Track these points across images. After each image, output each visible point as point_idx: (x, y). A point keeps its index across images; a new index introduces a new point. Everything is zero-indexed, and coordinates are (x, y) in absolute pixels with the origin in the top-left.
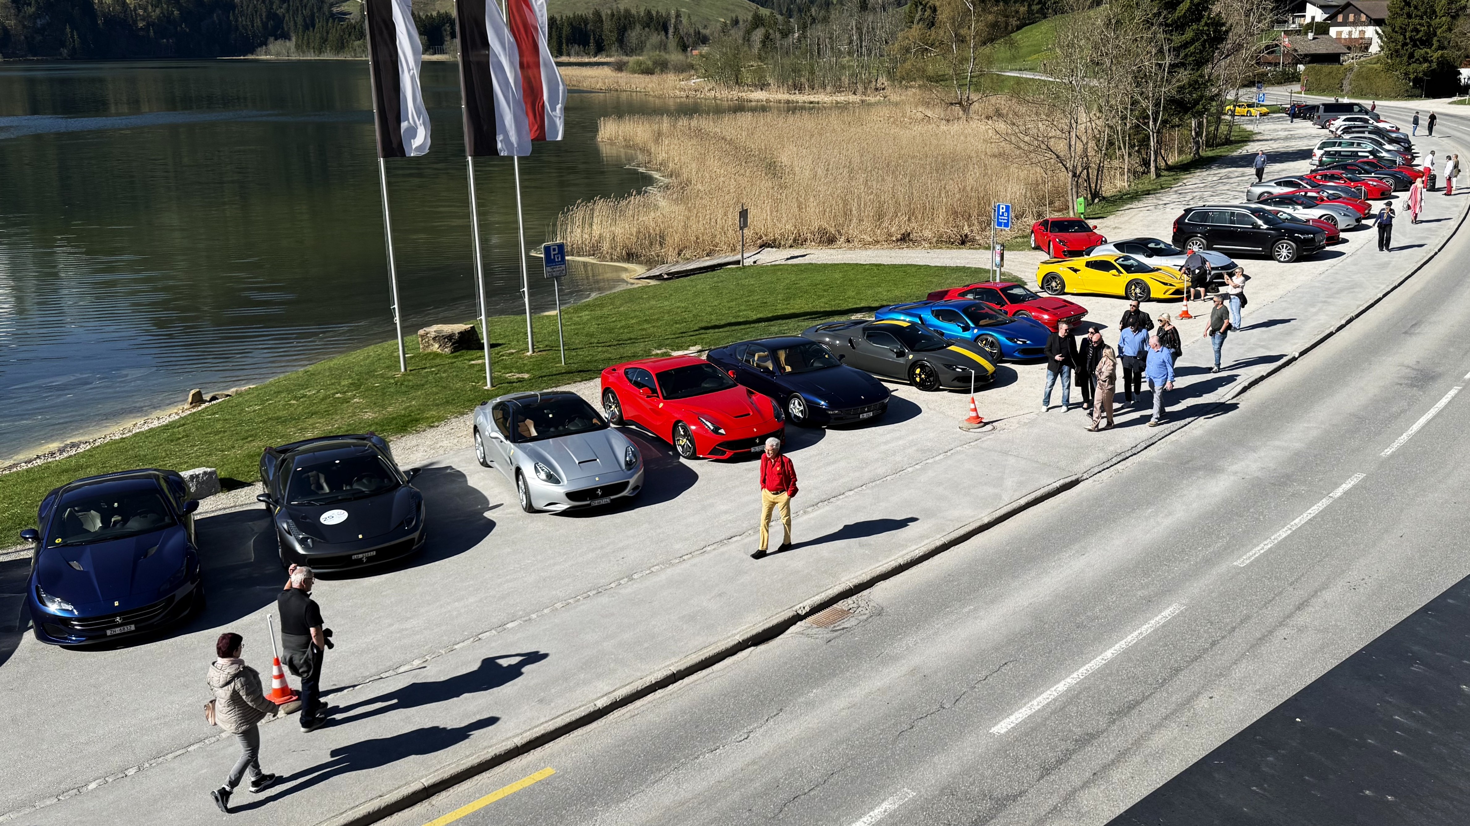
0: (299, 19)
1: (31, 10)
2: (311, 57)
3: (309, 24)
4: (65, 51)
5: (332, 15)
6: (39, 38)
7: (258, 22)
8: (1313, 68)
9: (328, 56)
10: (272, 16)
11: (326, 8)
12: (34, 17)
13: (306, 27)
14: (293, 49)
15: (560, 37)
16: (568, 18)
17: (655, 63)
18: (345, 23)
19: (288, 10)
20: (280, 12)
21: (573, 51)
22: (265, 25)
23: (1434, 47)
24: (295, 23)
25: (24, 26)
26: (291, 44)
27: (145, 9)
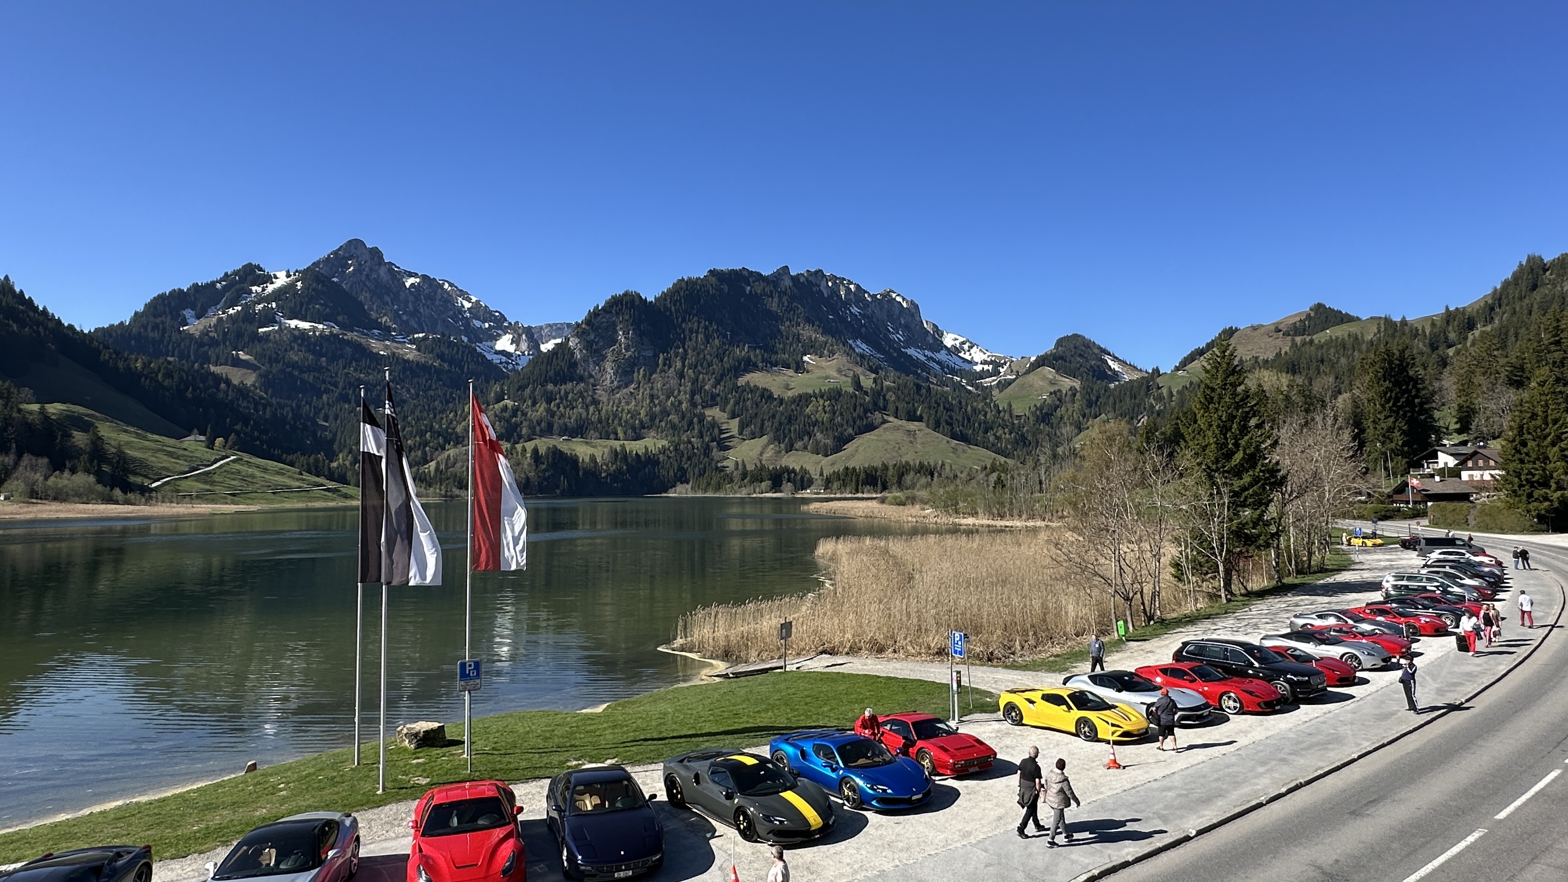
0: (697, 471)
1: (544, 467)
2: (700, 494)
3: (702, 474)
4: (558, 491)
5: (717, 468)
6: (545, 483)
7: (671, 473)
8: (1439, 506)
9: (710, 494)
10: (681, 468)
11: (713, 464)
13: (700, 475)
14: (689, 490)
15: (857, 481)
16: (864, 468)
17: (907, 498)
18: (722, 474)
19: (690, 465)
20: (685, 466)
21: (866, 490)
22: (675, 475)
23: (1552, 489)
24: (694, 474)
25: (539, 477)
26: (689, 486)
27: (607, 466)
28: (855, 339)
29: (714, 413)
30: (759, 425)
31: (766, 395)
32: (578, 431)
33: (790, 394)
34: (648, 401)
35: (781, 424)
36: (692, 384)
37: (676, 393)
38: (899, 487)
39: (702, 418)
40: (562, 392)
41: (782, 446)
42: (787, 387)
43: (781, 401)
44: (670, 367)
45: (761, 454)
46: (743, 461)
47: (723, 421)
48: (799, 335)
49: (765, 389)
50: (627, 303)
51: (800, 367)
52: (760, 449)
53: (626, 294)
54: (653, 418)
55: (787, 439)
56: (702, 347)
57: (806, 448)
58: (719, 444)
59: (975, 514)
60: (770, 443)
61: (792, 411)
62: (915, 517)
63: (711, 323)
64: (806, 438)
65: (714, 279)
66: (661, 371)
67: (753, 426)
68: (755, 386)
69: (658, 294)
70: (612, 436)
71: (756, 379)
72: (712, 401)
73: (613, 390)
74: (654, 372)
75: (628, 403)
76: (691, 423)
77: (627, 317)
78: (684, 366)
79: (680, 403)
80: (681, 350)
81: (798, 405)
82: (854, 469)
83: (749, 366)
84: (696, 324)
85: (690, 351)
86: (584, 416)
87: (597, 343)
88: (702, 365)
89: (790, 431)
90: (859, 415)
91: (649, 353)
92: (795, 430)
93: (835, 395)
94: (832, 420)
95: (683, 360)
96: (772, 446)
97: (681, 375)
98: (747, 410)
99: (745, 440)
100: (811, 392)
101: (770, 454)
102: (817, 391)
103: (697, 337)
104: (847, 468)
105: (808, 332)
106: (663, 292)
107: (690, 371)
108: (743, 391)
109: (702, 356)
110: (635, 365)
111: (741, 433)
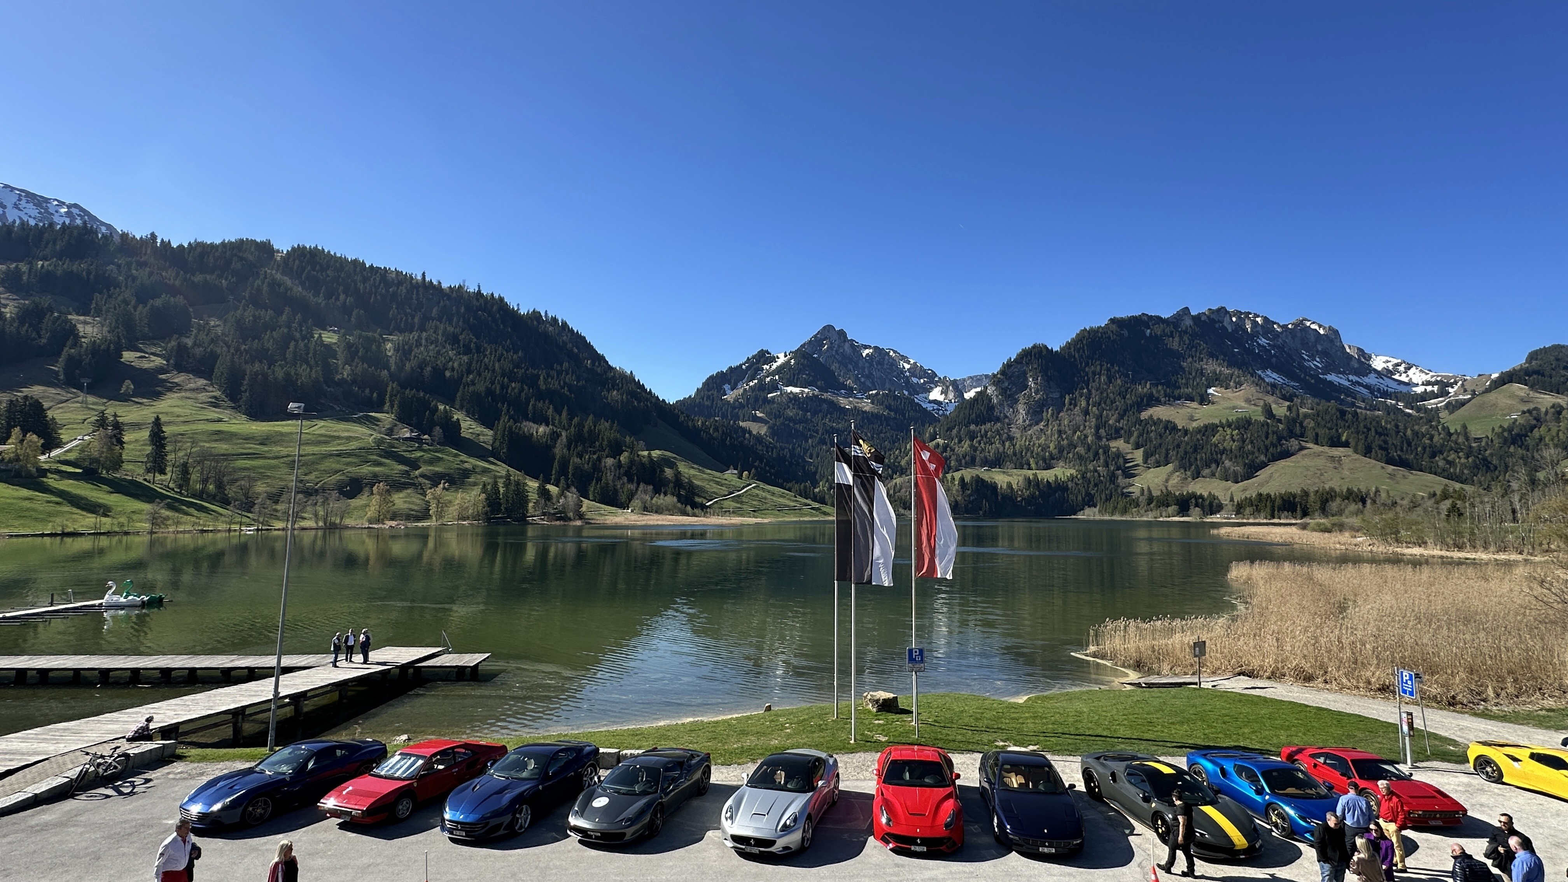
0: (1103, 496)
2: (1107, 517)
3: (1108, 499)
4: (981, 512)
5: (1123, 494)
6: (970, 506)
7: (1080, 498)
9: (1117, 517)
10: (1088, 494)
11: (1119, 491)
12: (969, 496)
13: (1107, 500)
14: (1097, 513)
15: (1273, 507)
16: (1280, 494)
17: (1334, 525)
18: (1128, 499)
19: (1097, 491)
20: (1093, 492)
21: (1283, 516)
22: (1083, 499)
24: (1101, 499)
25: (966, 500)
26: (1096, 510)
27: (1022, 491)
28: (1264, 369)
29: (1118, 445)
30: (1163, 454)
31: (1170, 427)
32: (997, 462)
33: (1195, 424)
34: (1056, 436)
35: (1186, 453)
36: (1097, 419)
37: (1082, 428)
38: (1323, 513)
39: (1107, 449)
40: (983, 431)
41: (1189, 473)
42: (1192, 419)
43: (1186, 432)
44: (1075, 405)
45: (1167, 481)
46: (1149, 488)
47: (1128, 451)
48: (1202, 370)
49: (1168, 422)
50: (1035, 355)
51: (1204, 399)
52: (1165, 476)
53: (1034, 347)
54: (1061, 450)
55: (1193, 467)
56: (1105, 387)
57: (1213, 475)
58: (1123, 472)
59: (1422, 543)
60: (1175, 471)
61: (1198, 440)
62: (1344, 544)
63: (1112, 365)
64: (1214, 466)
65: (1114, 326)
66: (1067, 410)
67: (1157, 456)
68: (1159, 419)
69: (1063, 343)
70: (1025, 466)
71: (1160, 412)
72: (1117, 434)
73: (1025, 428)
74: (1061, 410)
75: (1038, 439)
76: (1096, 454)
77: (1035, 366)
78: (1088, 404)
79: (1086, 437)
80: (1085, 391)
81: (1204, 435)
82: (1269, 495)
83: (1152, 401)
84: (1098, 367)
85: (1093, 391)
86: (1001, 450)
87: (1010, 390)
88: (1105, 403)
89: (1196, 459)
90: (1272, 443)
91: (1056, 395)
92: (1201, 458)
93: (1244, 424)
94: (1241, 448)
95: (1088, 399)
96: (1177, 474)
97: (1086, 412)
98: (1151, 441)
99: (1150, 468)
100: (1217, 422)
101: (1176, 481)
102: (1224, 421)
103: (1100, 378)
104: (1261, 495)
105: (1211, 366)
106: (1067, 342)
107: (1095, 409)
108: (1146, 425)
109: (1105, 395)
110: (1044, 405)
111: (1145, 462)
